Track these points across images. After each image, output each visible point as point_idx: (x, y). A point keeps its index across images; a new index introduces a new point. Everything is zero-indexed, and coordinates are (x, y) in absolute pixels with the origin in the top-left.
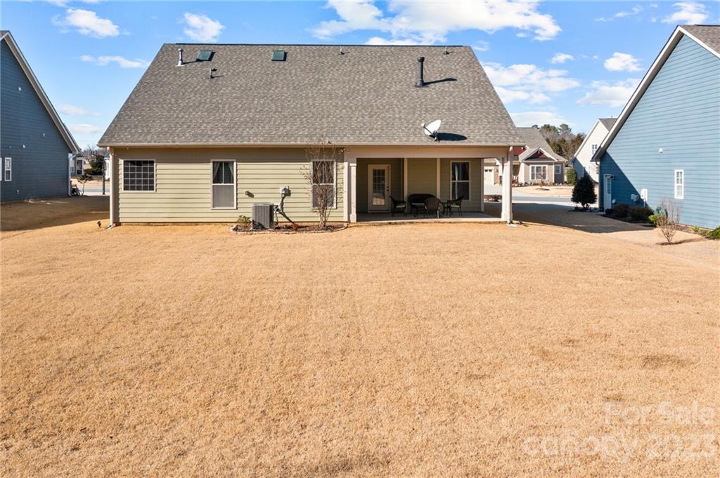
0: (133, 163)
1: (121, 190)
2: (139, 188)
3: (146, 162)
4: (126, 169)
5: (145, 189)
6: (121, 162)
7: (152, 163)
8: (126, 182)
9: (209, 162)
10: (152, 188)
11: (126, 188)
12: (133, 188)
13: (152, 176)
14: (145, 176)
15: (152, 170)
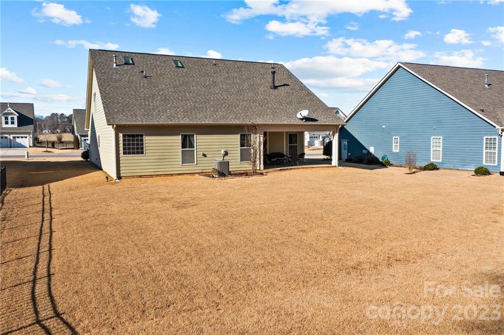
0: (129, 136)
1: (121, 154)
2: (134, 153)
3: (137, 136)
4: (124, 140)
5: (138, 153)
6: (121, 135)
7: (142, 136)
8: (124, 149)
9: (179, 135)
10: (142, 153)
11: (124, 153)
12: (129, 153)
13: (142, 144)
14: (138, 144)
15: (142, 140)
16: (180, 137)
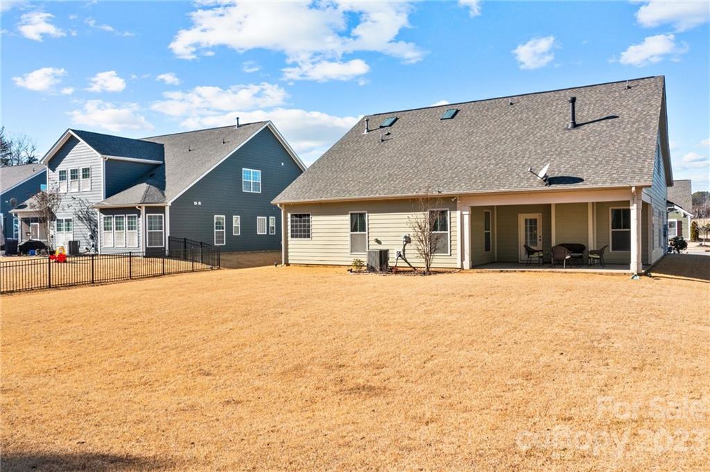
0: (296, 216)
1: (289, 238)
2: (301, 237)
3: (304, 215)
4: (292, 221)
5: (305, 237)
6: (289, 215)
7: (308, 215)
8: (292, 231)
9: (348, 214)
10: (309, 236)
11: (292, 236)
12: (297, 237)
13: (309, 226)
14: (305, 226)
15: (309, 221)
16: (348, 217)
